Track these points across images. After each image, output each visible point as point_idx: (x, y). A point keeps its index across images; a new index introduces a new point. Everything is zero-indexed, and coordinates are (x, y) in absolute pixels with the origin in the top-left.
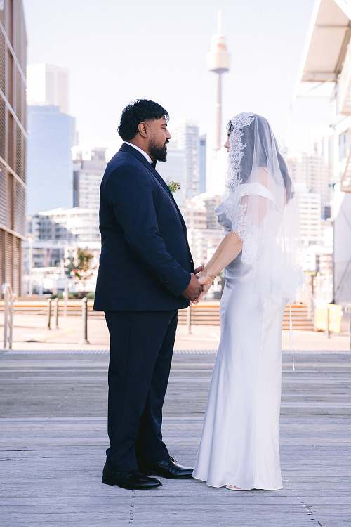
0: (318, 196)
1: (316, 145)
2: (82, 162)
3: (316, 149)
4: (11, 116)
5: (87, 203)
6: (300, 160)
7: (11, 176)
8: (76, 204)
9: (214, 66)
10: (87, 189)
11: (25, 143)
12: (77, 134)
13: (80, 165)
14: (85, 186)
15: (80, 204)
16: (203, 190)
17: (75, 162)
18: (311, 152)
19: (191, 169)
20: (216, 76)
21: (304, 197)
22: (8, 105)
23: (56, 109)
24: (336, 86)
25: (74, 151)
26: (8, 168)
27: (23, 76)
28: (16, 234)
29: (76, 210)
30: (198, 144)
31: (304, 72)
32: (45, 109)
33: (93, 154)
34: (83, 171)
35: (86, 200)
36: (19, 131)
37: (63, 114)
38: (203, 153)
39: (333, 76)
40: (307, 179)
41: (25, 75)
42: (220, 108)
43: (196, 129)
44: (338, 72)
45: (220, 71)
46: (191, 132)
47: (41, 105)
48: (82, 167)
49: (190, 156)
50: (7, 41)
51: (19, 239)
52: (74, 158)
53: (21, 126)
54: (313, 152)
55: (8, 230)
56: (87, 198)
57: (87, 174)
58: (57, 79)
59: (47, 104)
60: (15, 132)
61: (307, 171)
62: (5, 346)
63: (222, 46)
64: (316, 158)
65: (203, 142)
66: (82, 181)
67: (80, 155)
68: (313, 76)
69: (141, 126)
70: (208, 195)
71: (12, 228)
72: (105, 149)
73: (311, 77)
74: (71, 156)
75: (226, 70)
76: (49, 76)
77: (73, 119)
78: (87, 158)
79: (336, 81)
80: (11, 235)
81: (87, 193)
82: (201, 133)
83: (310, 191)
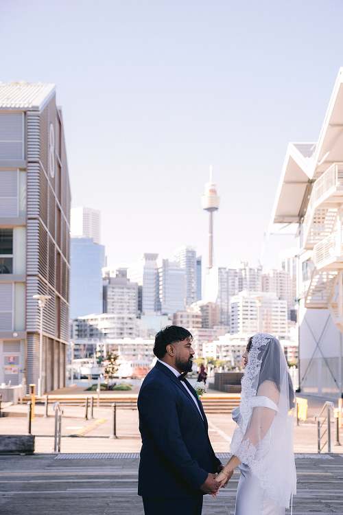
0: (285, 302)
1: (283, 263)
2: (109, 279)
3: (284, 267)
4: (59, 254)
5: (113, 309)
6: (271, 275)
7: (59, 298)
8: (105, 311)
9: (207, 207)
10: (113, 299)
11: (68, 272)
12: (106, 258)
13: (108, 281)
14: (111, 297)
15: (108, 311)
16: (200, 298)
17: (104, 279)
18: (280, 269)
19: (190, 282)
20: (208, 214)
21: (275, 303)
22: (56, 246)
23: (92, 240)
24: (300, 226)
25: (104, 270)
26: (57, 293)
27: (67, 223)
28: (61, 341)
29: (105, 315)
30: (196, 264)
31: (276, 216)
32: (83, 240)
33: (118, 273)
34: (111, 285)
35: (112, 307)
36: (64, 264)
37: (96, 244)
38: (199, 271)
39: (297, 219)
40: (277, 289)
41: (69, 223)
42: (212, 237)
43: (193, 253)
44: (301, 215)
45: (211, 210)
46: (190, 255)
47: (80, 237)
48: (109, 283)
49: (189, 273)
50: (57, 199)
51: (64, 344)
52: (104, 276)
53: (66, 261)
54: (281, 269)
55: (56, 338)
56: (113, 306)
57: (113, 288)
58: (91, 218)
59: (84, 236)
60: (61, 265)
61: (277, 283)
62: (55, 449)
63: (213, 191)
64: (283, 274)
65: (199, 263)
66: (109, 293)
67: (108, 274)
68: (282, 219)
69: (169, 347)
70: (204, 302)
71: (59, 337)
72: (127, 269)
73: (281, 220)
74: (102, 274)
75: (217, 209)
76: (86, 216)
77: (103, 247)
78: (113, 275)
79: (300, 223)
80: (59, 342)
81: (113, 302)
82: (197, 256)
83: (280, 299)
